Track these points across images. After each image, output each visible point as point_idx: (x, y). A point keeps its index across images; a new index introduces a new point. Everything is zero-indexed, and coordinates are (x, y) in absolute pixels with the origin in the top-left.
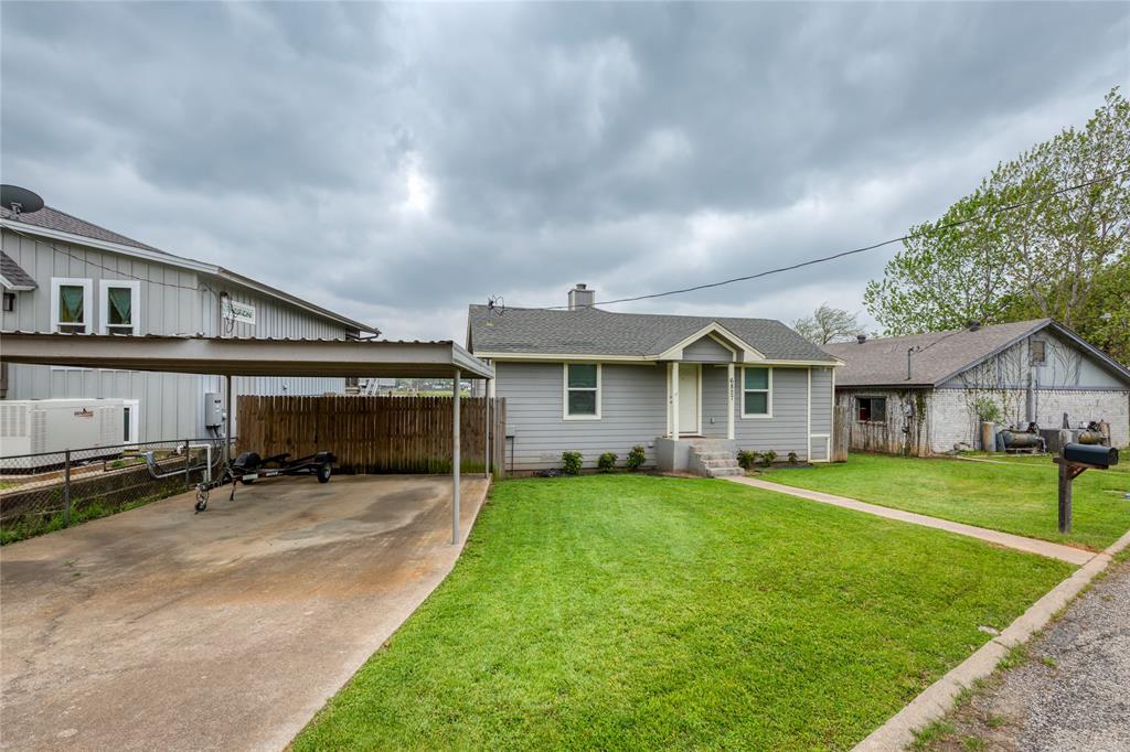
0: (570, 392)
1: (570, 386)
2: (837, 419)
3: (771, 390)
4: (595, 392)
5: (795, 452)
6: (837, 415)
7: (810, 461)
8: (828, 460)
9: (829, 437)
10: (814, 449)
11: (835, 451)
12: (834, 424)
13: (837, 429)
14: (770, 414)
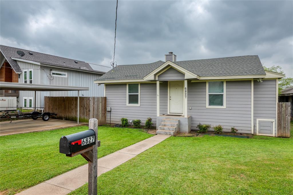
0: (130, 95)
1: (129, 93)
2: (280, 110)
3: (225, 93)
4: (138, 95)
5: (235, 128)
6: (280, 108)
7: (258, 134)
8: (274, 135)
9: (274, 121)
10: (262, 128)
11: (278, 130)
12: (277, 113)
13: (280, 117)
14: (224, 106)
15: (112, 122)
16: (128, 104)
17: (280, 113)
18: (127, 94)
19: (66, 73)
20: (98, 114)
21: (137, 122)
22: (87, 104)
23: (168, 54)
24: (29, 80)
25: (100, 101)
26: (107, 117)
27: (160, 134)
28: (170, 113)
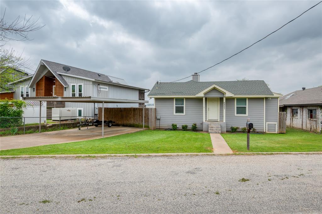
2: (280, 117)
3: (247, 106)
5: (255, 128)
6: (280, 115)
7: (267, 132)
8: (276, 132)
9: (277, 124)
10: (269, 128)
11: (279, 129)
12: (279, 119)
14: (247, 115)
15: (160, 127)
16: (175, 114)
18: (175, 106)
19: (107, 87)
21: (185, 127)
23: (194, 74)
26: (156, 124)
28: (208, 120)
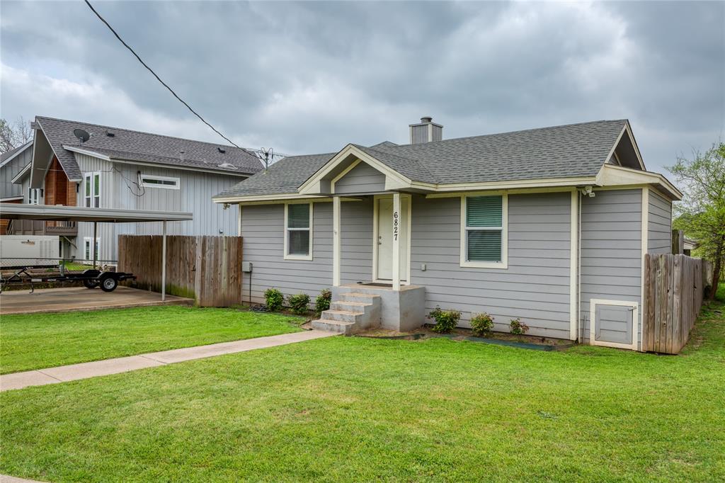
0: (291, 233)
1: (289, 226)
2: (652, 277)
3: (504, 228)
4: (308, 231)
5: (522, 321)
6: (652, 270)
7: (593, 342)
8: (634, 346)
9: (637, 306)
10: (604, 325)
11: (647, 332)
12: (645, 285)
13: (652, 294)
14: (504, 263)
15: (253, 300)
16: (286, 256)
17: (650, 284)
18: (286, 229)
19: (177, 180)
20: (216, 279)
21: (299, 301)
22: (190, 253)
24: (94, 196)
25: (222, 247)
26: (242, 287)
27: (318, 329)
28: (378, 279)
